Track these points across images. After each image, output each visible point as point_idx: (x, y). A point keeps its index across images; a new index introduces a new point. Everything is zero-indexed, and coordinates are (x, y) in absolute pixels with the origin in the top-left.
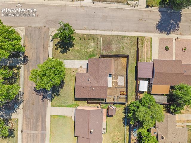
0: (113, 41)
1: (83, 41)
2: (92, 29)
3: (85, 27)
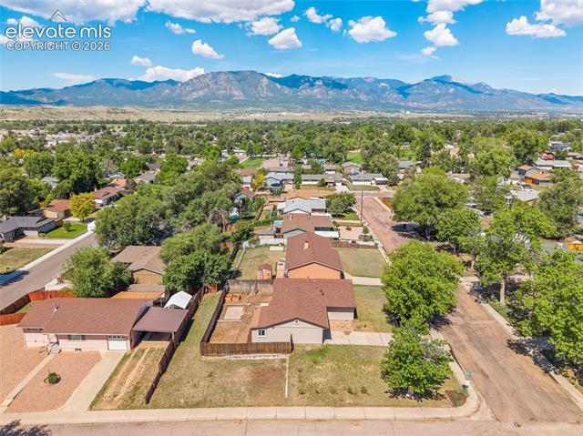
0: (243, 390)
1: (356, 387)
2: (325, 423)
3: (354, 428)
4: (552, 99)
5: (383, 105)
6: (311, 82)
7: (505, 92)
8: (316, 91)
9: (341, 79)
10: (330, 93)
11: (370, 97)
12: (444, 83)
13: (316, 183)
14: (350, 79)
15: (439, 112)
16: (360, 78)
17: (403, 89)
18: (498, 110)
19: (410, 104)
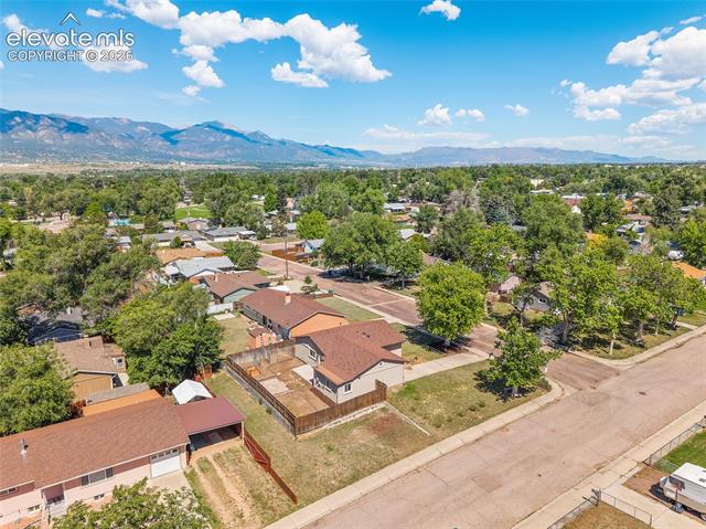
0: (382, 447)
4: (328, 151)
5: (147, 154)
6: (31, 120)
7: (283, 143)
8: (41, 133)
9: (79, 119)
10: (65, 136)
11: (127, 144)
12: (218, 129)
13: (168, 244)
14: (94, 119)
15: (219, 163)
16: (108, 119)
17: (170, 136)
18: (281, 162)
19: (181, 154)
